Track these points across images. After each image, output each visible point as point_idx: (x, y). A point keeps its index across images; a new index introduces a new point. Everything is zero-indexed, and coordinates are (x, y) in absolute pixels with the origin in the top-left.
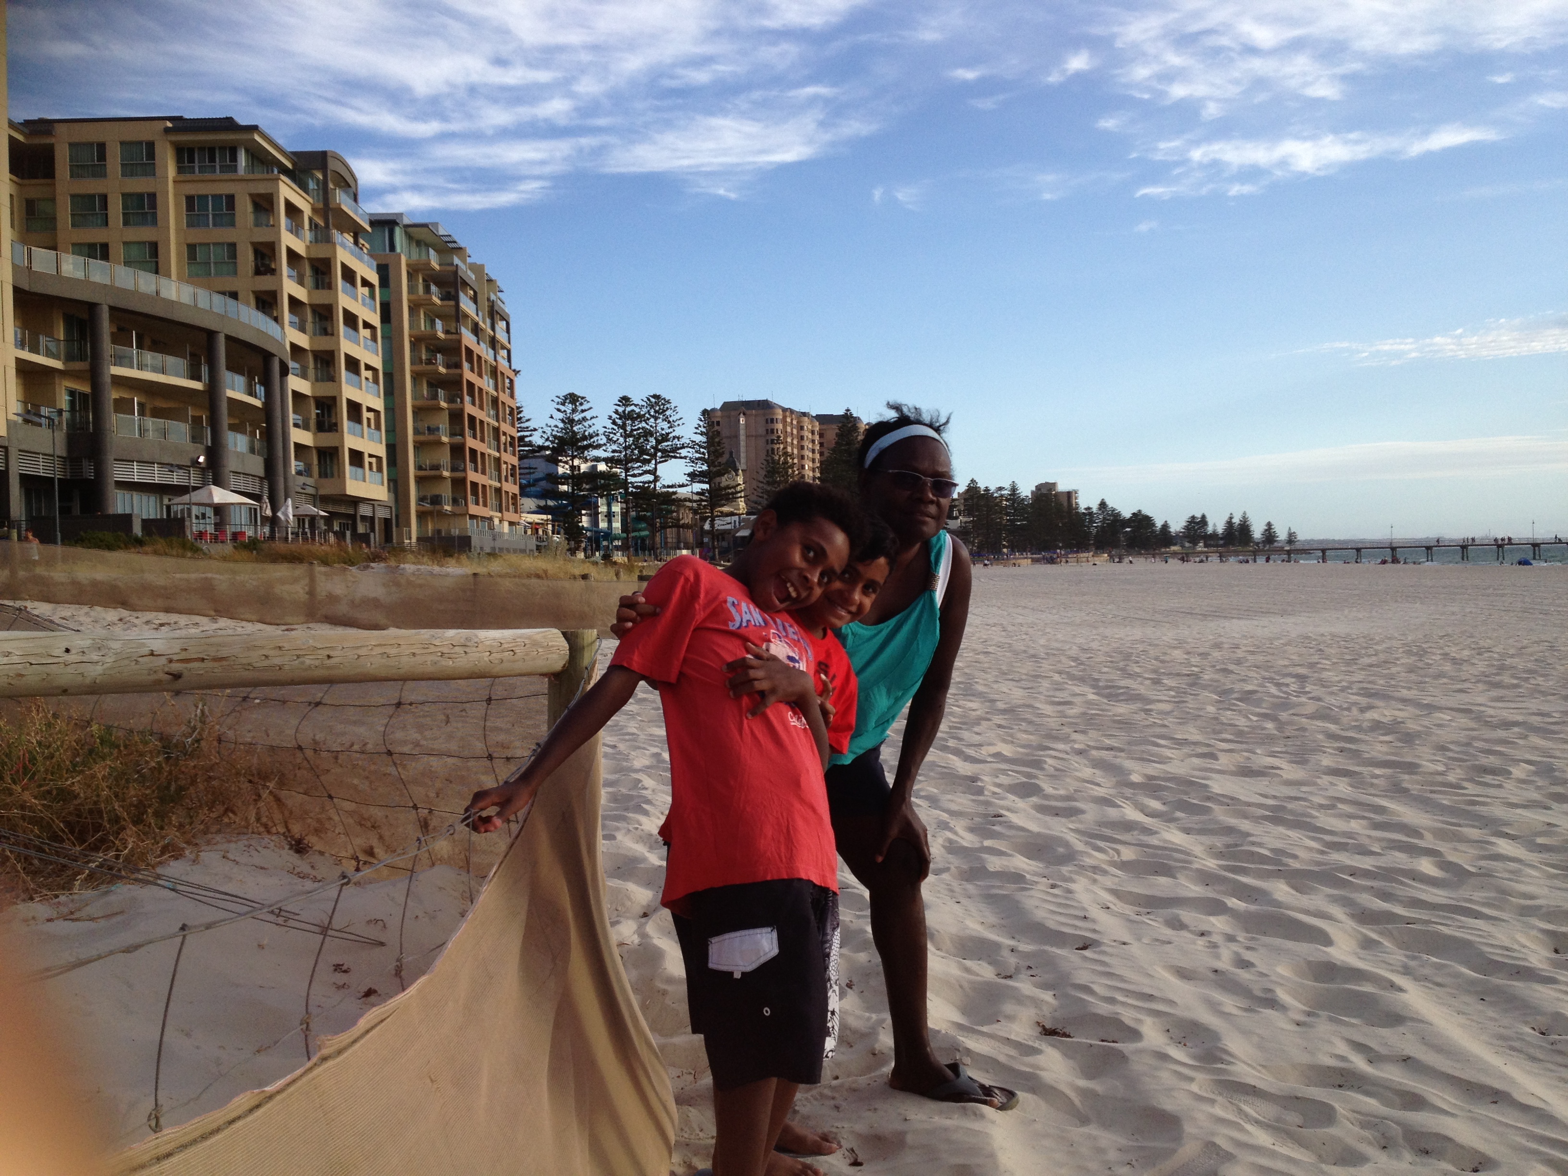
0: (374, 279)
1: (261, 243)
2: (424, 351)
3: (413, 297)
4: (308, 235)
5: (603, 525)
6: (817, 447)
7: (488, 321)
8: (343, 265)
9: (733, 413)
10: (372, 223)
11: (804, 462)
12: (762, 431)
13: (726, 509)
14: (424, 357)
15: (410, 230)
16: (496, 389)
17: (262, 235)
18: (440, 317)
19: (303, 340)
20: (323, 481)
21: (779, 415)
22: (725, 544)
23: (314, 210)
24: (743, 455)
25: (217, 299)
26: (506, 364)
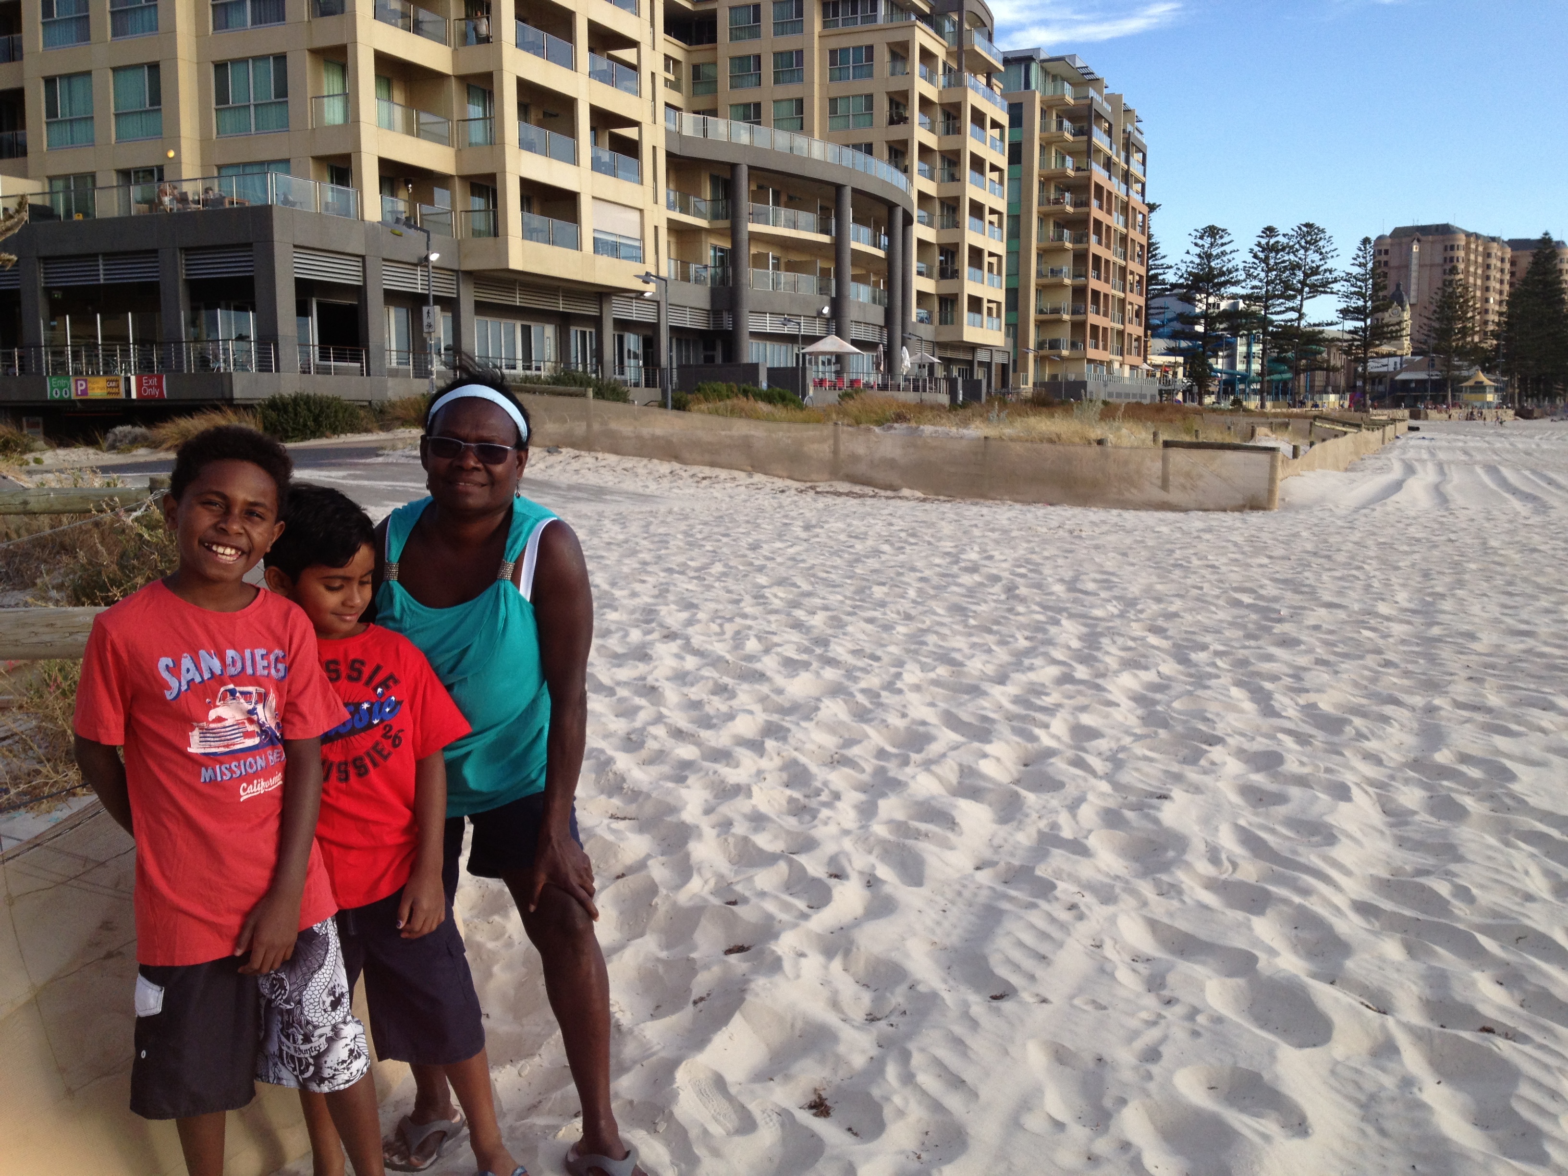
0: (1004, 120)
1: (896, 92)
2: (1053, 191)
3: (1046, 135)
4: (941, 79)
5: (1240, 367)
6: (1507, 277)
7: (1123, 154)
8: (974, 109)
9: (1405, 240)
10: (1007, 61)
11: (1487, 295)
12: (1439, 260)
13: (1385, 349)
14: (1052, 197)
15: (1045, 64)
16: (1126, 227)
17: (897, 85)
18: (1071, 154)
19: (930, 188)
20: (943, 327)
21: (1462, 241)
22: (1381, 388)
23: (948, 53)
24: (1413, 287)
25: (848, 153)
26: (1139, 198)
